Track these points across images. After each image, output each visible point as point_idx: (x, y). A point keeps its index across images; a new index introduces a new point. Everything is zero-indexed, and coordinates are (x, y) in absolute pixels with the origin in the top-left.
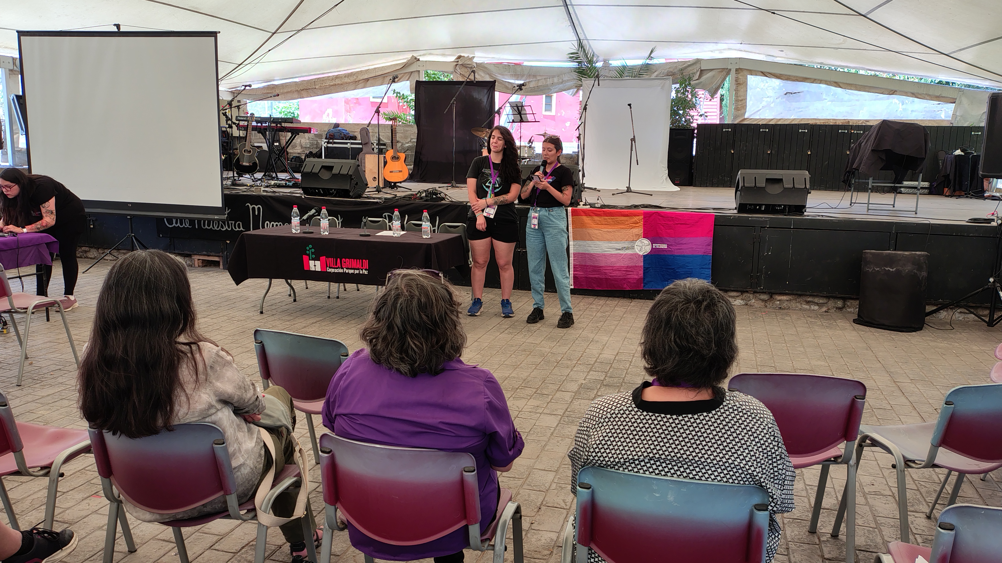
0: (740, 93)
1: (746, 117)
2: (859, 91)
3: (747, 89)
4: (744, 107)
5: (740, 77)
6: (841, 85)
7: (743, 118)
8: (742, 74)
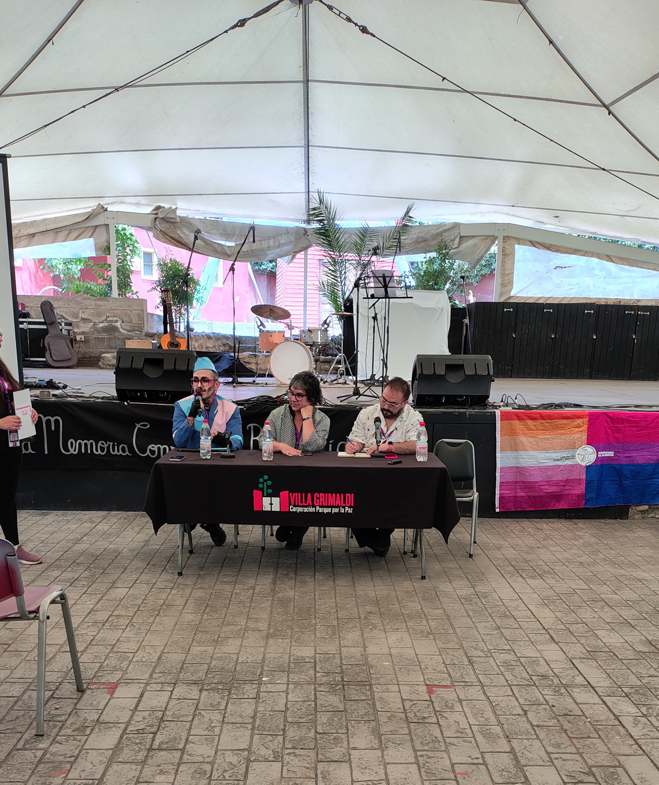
0: (507, 266)
1: (511, 295)
2: (632, 266)
3: (514, 260)
4: (511, 283)
5: (507, 247)
6: (613, 259)
7: (509, 296)
8: (508, 243)
